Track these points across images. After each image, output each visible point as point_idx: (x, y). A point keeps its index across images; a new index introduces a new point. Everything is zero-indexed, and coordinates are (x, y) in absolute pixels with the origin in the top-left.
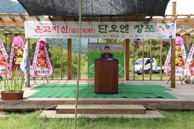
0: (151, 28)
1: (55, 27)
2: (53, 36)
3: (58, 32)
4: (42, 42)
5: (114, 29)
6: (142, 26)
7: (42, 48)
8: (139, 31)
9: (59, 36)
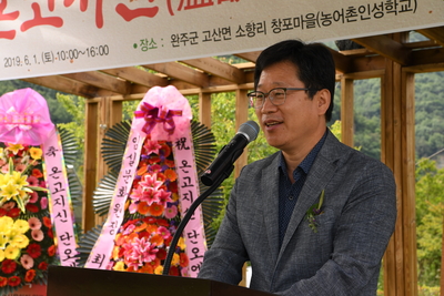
2: (74, 54)
3: (100, 23)
9: (104, 50)
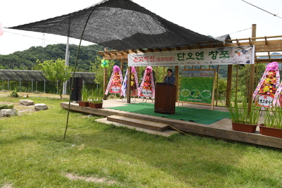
0: (226, 53)
1: (146, 58)
3: (148, 62)
4: (148, 69)
5: (190, 57)
6: (217, 52)
7: (148, 74)
8: (214, 58)
